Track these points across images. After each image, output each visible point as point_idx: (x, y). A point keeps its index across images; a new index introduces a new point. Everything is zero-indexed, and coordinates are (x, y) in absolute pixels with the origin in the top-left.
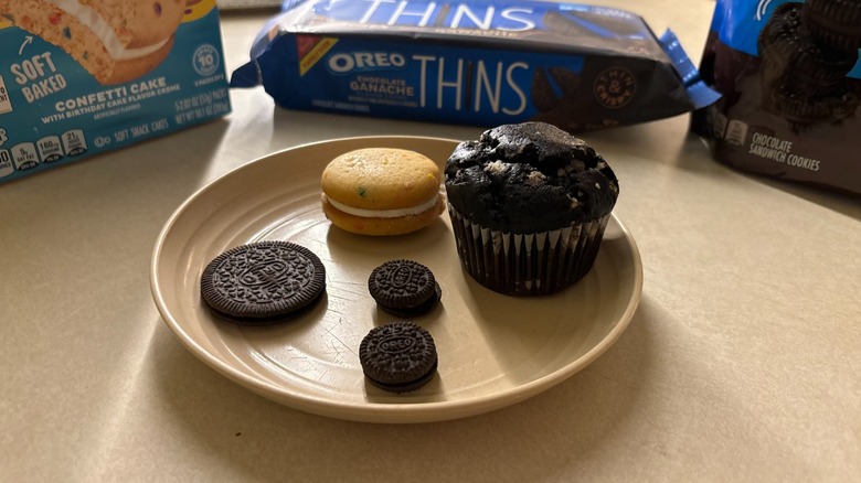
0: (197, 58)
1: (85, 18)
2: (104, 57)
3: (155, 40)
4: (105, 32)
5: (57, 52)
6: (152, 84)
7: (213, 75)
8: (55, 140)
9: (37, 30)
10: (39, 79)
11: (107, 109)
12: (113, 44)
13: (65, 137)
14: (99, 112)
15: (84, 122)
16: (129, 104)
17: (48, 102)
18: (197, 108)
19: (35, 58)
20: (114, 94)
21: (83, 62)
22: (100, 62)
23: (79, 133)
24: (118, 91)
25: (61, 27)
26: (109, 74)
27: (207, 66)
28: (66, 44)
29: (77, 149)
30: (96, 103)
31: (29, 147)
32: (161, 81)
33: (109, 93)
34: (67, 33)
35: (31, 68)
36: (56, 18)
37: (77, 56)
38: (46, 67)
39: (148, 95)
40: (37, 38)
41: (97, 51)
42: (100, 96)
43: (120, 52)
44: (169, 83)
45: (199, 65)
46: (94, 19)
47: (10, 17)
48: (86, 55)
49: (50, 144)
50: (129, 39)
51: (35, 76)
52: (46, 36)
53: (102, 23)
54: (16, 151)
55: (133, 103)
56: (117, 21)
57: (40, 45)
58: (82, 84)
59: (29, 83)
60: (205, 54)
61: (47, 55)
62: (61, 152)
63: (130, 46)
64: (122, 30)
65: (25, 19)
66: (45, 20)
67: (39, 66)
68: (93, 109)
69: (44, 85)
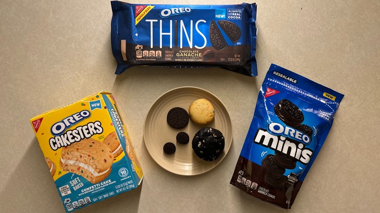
0: (120, 172)
1: (86, 167)
2: (92, 176)
3: (106, 170)
4: (92, 170)
5: (80, 177)
6: (107, 182)
7: (127, 177)
8: (82, 200)
9: (75, 172)
10: (77, 184)
11: (95, 190)
12: (94, 173)
13: (85, 199)
15: (89, 194)
16: (101, 188)
17: (79, 190)
18: (123, 187)
19: (75, 179)
20: (96, 186)
21: (87, 178)
22: (91, 178)
23: (88, 198)
24: (97, 185)
25: (80, 171)
26: (94, 181)
27: (124, 174)
28: (82, 174)
29: (89, 202)
30: (92, 189)
31: (76, 202)
32: (110, 181)
33: (95, 186)
34: (82, 172)
35: (75, 182)
36: (79, 169)
37: (85, 177)
38: (78, 181)
39: (106, 185)
40: (75, 174)
41: (90, 175)
42: (93, 187)
43: (96, 174)
44: (112, 181)
45: (121, 174)
46: (88, 167)
47: (68, 170)
48: (87, 177)
49: (81, 201)
50: (98, 170)
51: (75, 184)
52: (77, 173)
53: (90, 168)
54: (73, 203)
55: (102, 188)
56: (94, 166)
57: (76, 176)
58: (88, 184)
59: (74, 186)
60: (122, 171)
61: (78, 178)
62: (84, 203)
63: (98, 173)
64: (96, 168)
65: (72, 170)
66: (77, 169)
67: (76, 181)
68: (91, 191)
69: (78, 186)
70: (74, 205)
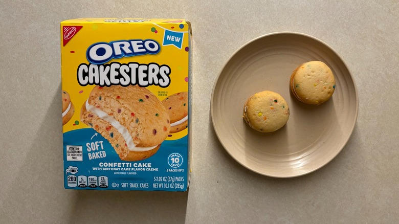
0: (170, 158)
1: (121, 130)
2: (125, 148)
3: (150, 146)
4: (128, 138)
5: (106, 142)
6: (144, 165)
7: (178, 169)
8: (95, 178)
9: (100, 132)
10: (96, 151)
11: (120, 171)
12: (130, 143)
13: (100, 178)
14: (117, 171)
15: (109, 174)
16: (131, 171)
17: (96, 162)
18: (165, 182)
19: (97, 142)
20: (125, 165)
21: (115, 148)
22: (123, 150)
23: (106, 178)
24: (127, 164)
25: (110, 132)
26: (125, 156)
27: (175, 163)
28: (110, 139)
29: (104, 185)
30: (116, 167)
31: (85, 178)
32: (149, 165)
33: (123, 164)
34: (112, 135)
35: (94, 146)
36: (108, 128)
37: (113, 145)
38: (100, 147)
39: (141, 169)
40: (99, 134)
41: (123, 145)
42: (119, 165)
43: (133, 147)
44: (153, 166)
45: (171, 162)
46: (125, 131)
47: (91, 124)
48: (117, 146)
49: (92, 179)
50: (138, 143)
51: (94, 149)
52: (103, 134)
53: (128, 134)
54: (80, 178)
55: (133, 171)
56: (134, 134)
57: (100, 137)
58: (113, 157)
59: (92, 152)
60: (175, 157)
61: (101, 142)
62: (96, 184)
63: (137, 146)
64: (136, 138)
65: (97, 126)
66: (105, 128)
67: (97, 146)
68: (114, 169)
69: (97, 154)
70: (79, 179)
